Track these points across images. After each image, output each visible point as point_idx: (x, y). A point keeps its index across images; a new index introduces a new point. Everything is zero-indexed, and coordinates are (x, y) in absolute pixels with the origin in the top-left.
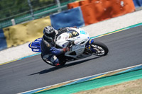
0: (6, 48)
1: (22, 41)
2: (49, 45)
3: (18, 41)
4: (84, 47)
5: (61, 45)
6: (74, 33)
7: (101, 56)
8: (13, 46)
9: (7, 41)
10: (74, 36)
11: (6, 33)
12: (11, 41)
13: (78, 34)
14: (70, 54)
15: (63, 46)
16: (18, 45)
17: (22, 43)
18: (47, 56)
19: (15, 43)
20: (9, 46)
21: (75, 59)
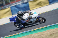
4: (36, 19)
7: (42, 23)
10: (31, 15)
13: (33, 14)
15: (26, 19)
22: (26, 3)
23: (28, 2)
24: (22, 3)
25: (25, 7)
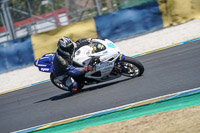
0: (162, 28)
1: (184, 18)
2: (65, 63)
3: (179, 19)
4: (112, 66)
5: (80, 62)
6: (99, 46)
8: (171, 25)
9: (164, 18)
11: (162, 7)
12: (169, 18)
13: (105, 48)
14: (93, 75)
15: (84, 63)
16: (179, 24)
17: (184, 21)
18: (61, 78)
19: (175, 20)
20: (166, 24)
21: (98, 82)
22: (23, 39)
23: (28, 36)
24: (10, 38)
25: (18, 53)
